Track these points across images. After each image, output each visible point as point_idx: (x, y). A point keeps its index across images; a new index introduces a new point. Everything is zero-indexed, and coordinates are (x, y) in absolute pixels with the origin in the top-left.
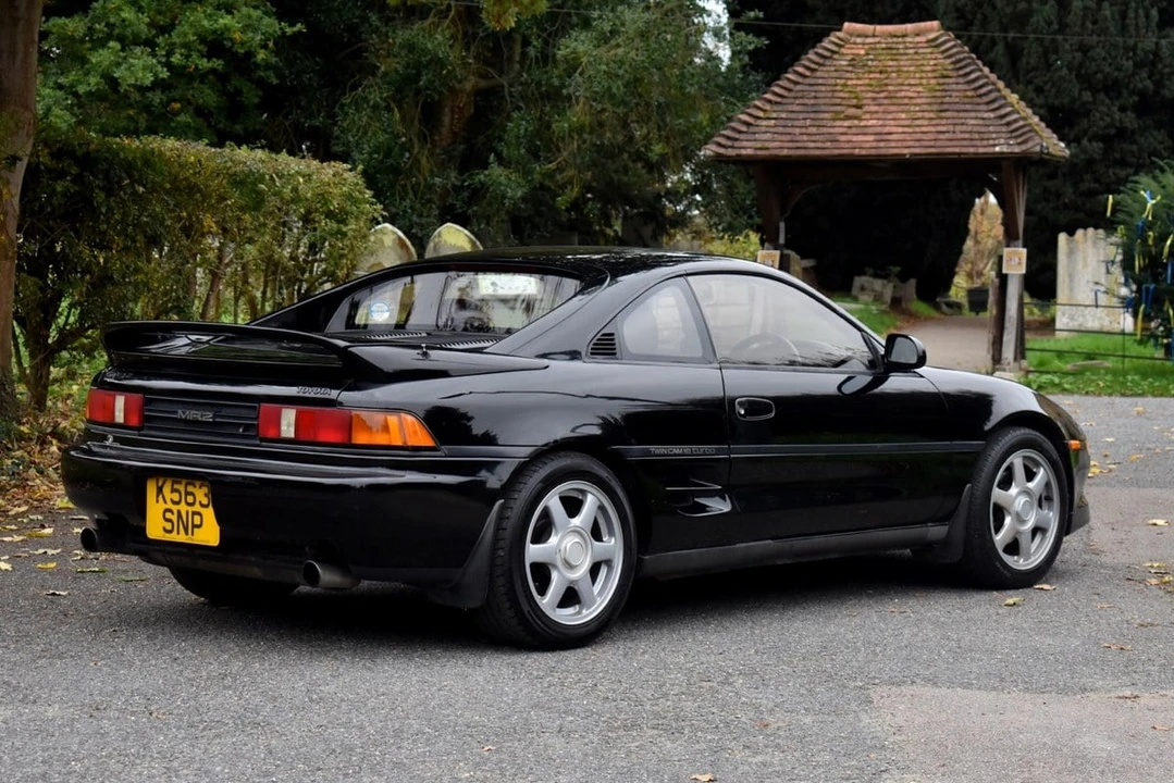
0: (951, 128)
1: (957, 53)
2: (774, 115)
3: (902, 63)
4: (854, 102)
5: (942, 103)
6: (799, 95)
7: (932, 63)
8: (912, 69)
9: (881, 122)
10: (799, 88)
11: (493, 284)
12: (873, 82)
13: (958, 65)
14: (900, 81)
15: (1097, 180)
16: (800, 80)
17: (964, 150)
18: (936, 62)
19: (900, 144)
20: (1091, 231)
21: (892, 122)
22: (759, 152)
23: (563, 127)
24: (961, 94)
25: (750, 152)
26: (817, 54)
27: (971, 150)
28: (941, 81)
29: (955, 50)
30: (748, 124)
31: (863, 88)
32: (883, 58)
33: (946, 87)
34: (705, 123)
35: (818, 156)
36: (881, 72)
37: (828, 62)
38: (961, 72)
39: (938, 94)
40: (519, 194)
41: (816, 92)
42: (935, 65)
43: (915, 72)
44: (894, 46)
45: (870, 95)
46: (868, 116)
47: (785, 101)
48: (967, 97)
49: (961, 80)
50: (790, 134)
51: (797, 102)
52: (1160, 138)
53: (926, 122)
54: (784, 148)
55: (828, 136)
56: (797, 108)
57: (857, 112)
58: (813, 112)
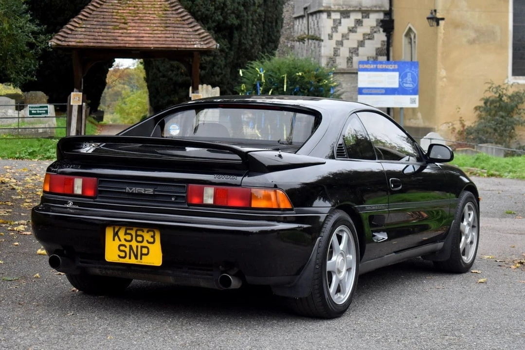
0: (172, 35)
2: (84, 26)
3: (144, 3)
4: (123, 21)
5: (166, 23)
6: (95, 16)
7: (159, 3)
8: (149, 6)
9: (137, 31)
10: (94, 13)
12: (131, 11)
13: (172, 5)
14: (144, 11)
16: (95, 9)
17: (179, 46)
18: (161, 3)
19: (148, 42)
20: (205, 85)
21: (143, 32)
22: (78, 44)
24: (175, 19)
25: (73, 44)
27: (183, 46)
28: (165, 12)
30: (72, 30)
31: (126, 14)
33: (167, 15)
34: (7, 29)
35: (108, 47)
36: (134, 7)
37: (108, 1)
38: (174, 9)
39: (163, 19)
41: (103, 15)
42: (161, 4)
43: (151, 8)
45: (131, 18)
46: (130, 28)
47: (88, 19)
48: (178, 20)
49: (174, 12)
50: (93, 35)
51: (95, 20)
53: (159, 32)
54: (91, 42)
55: (112, 37)
56: (95, 23)
57: (125, 26)
58: (103, 25)
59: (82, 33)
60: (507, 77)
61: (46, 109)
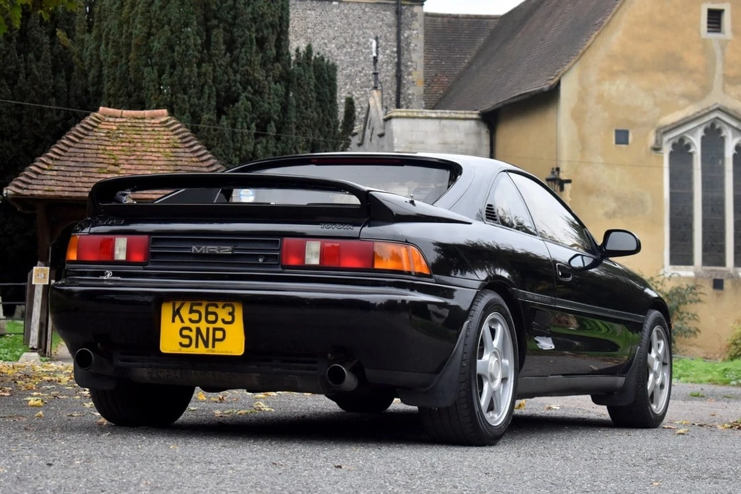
1: (183, 132)
2: (56, 168)
3: (144, 137)
4: (113, 161)
5: (176, 165)
6: (72, 155)
7: (165, 137)
8: (151, 141)
10: (71, 150)
12: (124, 148)
13: (184, 140)
14: (144, 149)
16: (72, 144)
18: (168, 137)
22: (47, 193)
24: (189, 160)
25: (40, 192)
26: (82, 127)
28: (174, 150)
29: (181, 130)
30: (38, 174)
31: (118, 153)
32: (130, 132)
33: (177, 154)
36: (129, 142)
37: (91, 133)
38: (187, 145)
39: (172, 159)
41: (84, 153)
42: (168, 139)
43: (154, 143)
44: (137, 125)
45: (124, 157)
46: (124, 171)
47: (62, 158)
48: (192, 161)
49: (187, 150)
50: (68, 181)
51: (71, 159)
54: (66, 191)
56: (73, 164)
57: (116, 168)
58: (84, 167)
59: (52, 177)
60: (663, 267)
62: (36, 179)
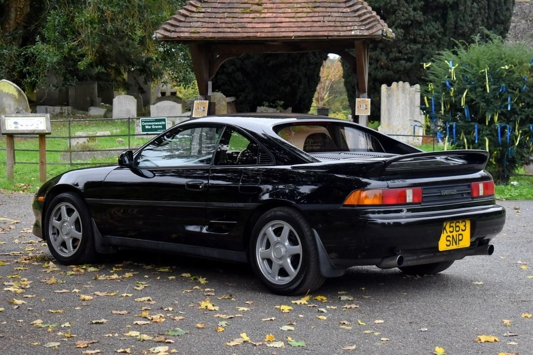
0: (322, 19)
2: (203, 10)
4: (257, 1)
9: (274, 15)
11: (16, 123)
15: (400, 52)
17: (331, 34)
19: (287, 29)
20: (401, 83)
21: (282, 15)
22: (193, 35)
23: (81, 20)
25: (187, 35)
27: (336, 33)
30: (186, 16)
35: (233, 38)
40: (55, 60)
46: (266, 11)
50: (214, 23)
51: (219, 1)
52: (436, 26)
53: (305, 15)
54: (210, 32)
55: (240, 24)
56: (219, 5)
57: (259, 8)
58: (229, 8)
59: (199, 19)
61: (163, 123)
62: (185, 21)
